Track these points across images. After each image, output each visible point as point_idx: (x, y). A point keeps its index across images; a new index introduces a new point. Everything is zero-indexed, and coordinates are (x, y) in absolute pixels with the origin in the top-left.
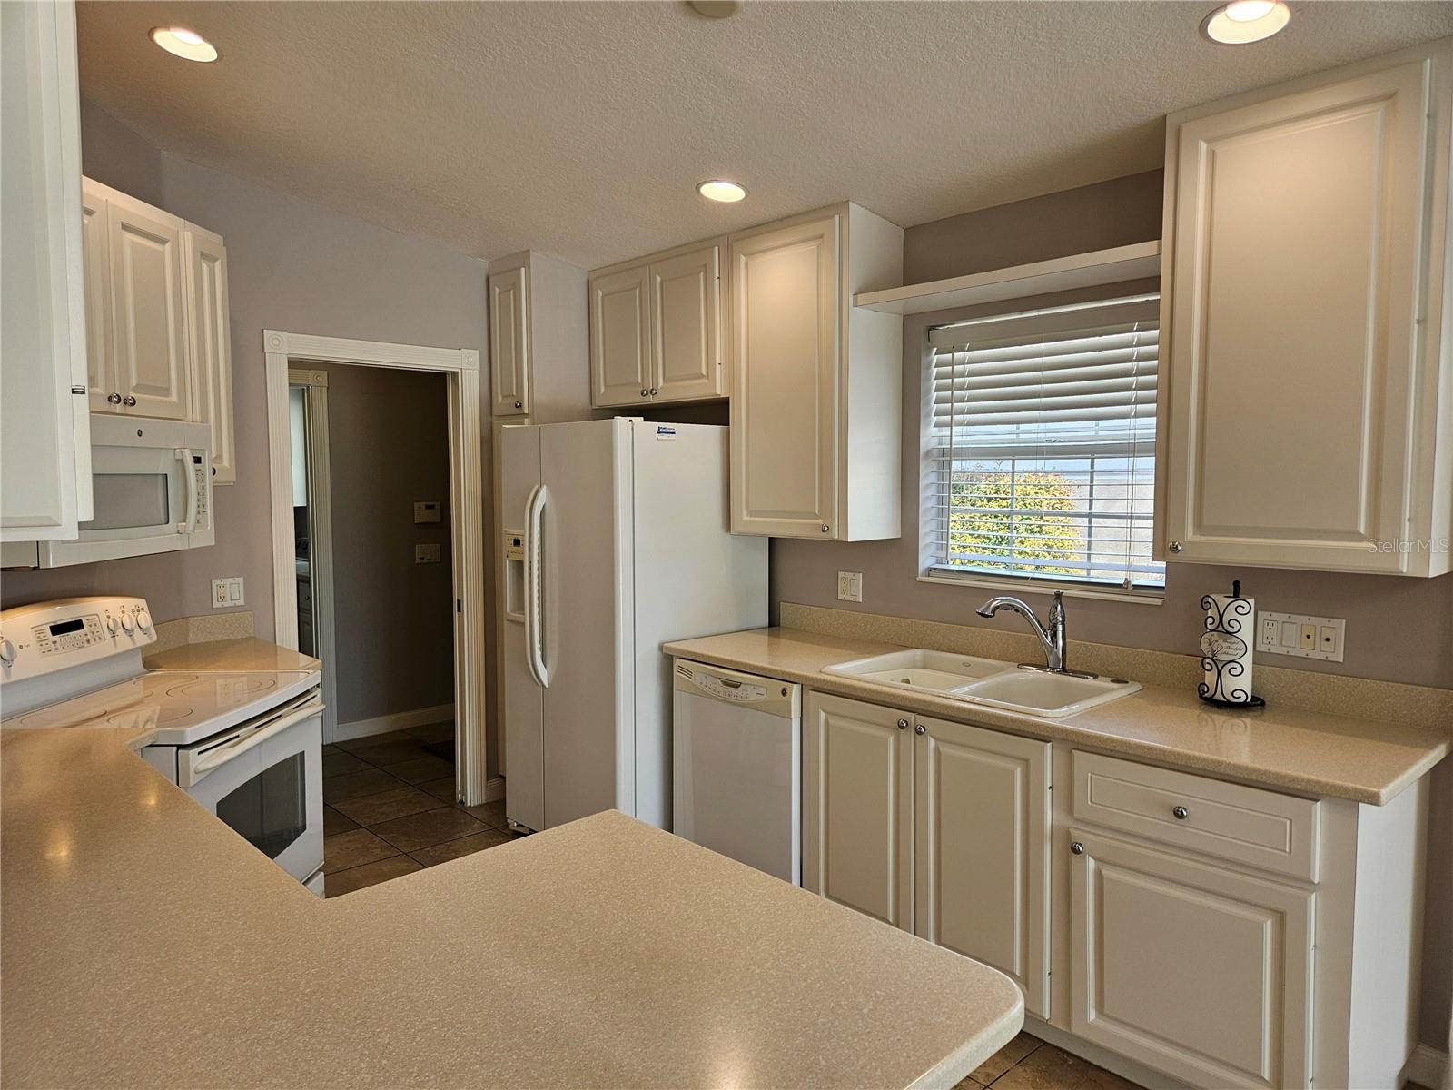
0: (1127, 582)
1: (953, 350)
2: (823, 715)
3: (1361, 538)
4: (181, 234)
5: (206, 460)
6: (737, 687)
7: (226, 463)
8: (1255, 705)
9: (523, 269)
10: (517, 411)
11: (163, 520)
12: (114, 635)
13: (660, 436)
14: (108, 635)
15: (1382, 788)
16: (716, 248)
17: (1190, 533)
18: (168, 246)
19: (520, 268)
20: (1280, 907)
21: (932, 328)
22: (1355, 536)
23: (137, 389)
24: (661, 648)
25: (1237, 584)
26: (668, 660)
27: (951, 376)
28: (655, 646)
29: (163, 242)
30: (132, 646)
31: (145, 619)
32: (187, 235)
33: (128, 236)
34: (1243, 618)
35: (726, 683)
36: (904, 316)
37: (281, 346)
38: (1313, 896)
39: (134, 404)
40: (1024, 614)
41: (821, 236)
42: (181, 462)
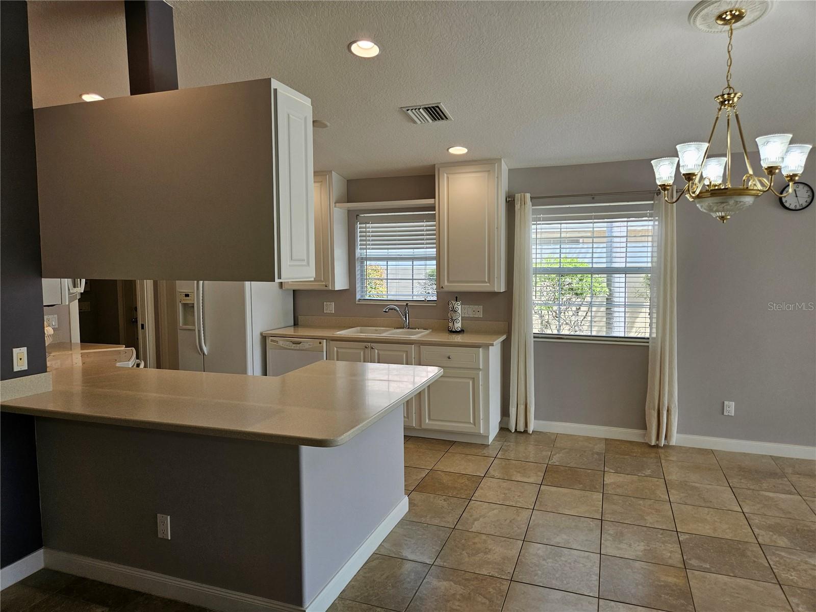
0: (425, 300)
1: (366, 223)
2: (335, 349)
3: (487, 283)
6: (300, 344)
8: (461, 332)
15: (494, 341)
17: (446, 283)
20: (473, 377)
21: (357, 215)
22: (485, 282)
24: (261, 334)
25: (457, 297)
26: (264, 338)
27: (365, 232)
28: (258, 334)
34: (459, 306)
35: (294, 343)
36: (348, 211)
38: (480, 372)
40: (397, 311)
41: (322, 181)
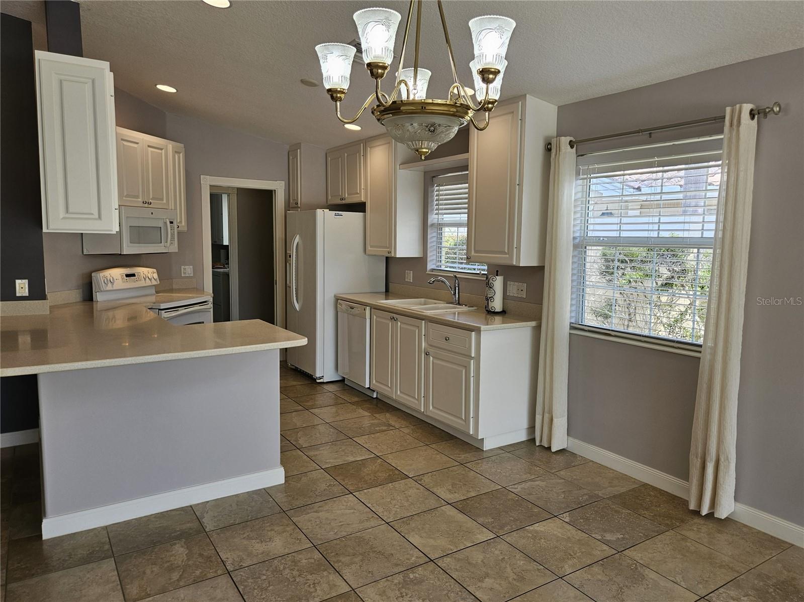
1: (442, 185)
2: (375, 318)
4: (168, 145)
5: (175, 223)
6: (353, 309)
7: (183, 224)
9: (299, 150)
10: (296, 206)
11: (160, 242)
12: (145, 279)
13: (336, 217)
14: (143, 279)
16: (362, 144)
17: (473, 253)
18: (163, 151)
19: (297, 150)
20: (465, 365)
21: (434, 177)
23: (153, 199)
24: (335, 296)
25: (497, 271)
26: (337, 299)
27: (442, 195)
28: (333, 295)
29: (162, 149)
30: (151, 284)
31: (156, 276)
32: (170, 145)
33: (150, 149)
34: (494, 282)
35: (350, 307)
36: (425, 172)
37: (207, 182)
38: (472, 361)
39: (150, 204)
40: (445, 283)
42: (166, 223)
